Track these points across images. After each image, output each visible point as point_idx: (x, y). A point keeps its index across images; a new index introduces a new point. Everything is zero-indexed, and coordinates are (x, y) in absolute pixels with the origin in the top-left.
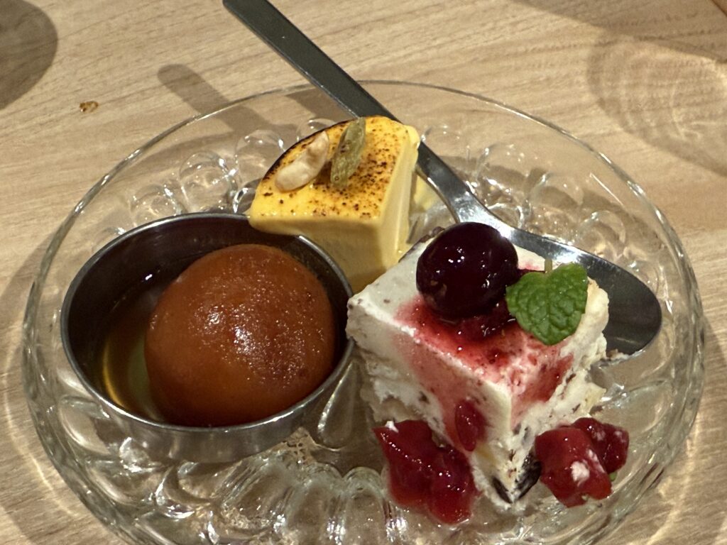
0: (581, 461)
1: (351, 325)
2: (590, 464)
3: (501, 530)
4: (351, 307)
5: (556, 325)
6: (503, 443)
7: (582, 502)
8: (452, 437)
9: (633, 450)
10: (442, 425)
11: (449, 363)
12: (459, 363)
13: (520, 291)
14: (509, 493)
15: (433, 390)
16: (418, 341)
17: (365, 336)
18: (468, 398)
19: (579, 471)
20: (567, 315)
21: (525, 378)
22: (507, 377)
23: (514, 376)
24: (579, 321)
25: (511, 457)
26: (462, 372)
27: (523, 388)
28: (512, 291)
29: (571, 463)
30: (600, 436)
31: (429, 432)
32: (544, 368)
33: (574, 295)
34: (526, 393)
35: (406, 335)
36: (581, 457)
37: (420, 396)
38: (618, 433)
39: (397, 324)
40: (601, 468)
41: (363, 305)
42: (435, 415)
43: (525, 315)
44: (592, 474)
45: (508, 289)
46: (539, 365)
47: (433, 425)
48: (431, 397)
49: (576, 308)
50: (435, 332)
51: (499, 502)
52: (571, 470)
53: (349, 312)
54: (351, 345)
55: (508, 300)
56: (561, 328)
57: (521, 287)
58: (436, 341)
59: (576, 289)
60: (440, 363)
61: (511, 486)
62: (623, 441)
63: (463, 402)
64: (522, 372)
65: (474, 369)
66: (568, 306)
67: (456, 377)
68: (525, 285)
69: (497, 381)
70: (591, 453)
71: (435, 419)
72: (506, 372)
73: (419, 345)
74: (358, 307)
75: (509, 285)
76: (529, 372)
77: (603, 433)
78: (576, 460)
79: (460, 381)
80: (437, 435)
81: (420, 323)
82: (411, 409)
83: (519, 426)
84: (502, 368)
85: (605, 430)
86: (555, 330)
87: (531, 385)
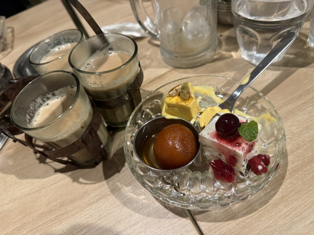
0: (260, 165)
1: (200, 140)
2: (262, 165)
3: (242, 183)
4: (200, 136)
5: (252, 137)
6: (241, 163)
7: (261, 174)
8: (228, 163)
9: (271, 160)
10: (225, 160)
11: (227, 147)
12: (229, 147)
13: (242, 129)
14: (244, 174)
15: (222, 153)
16: (218, 143)
17: (204, 142)
18: (232, 155)
19: (260, 167)
20: (254, 134)
21: (245, 149)
22: (241, 149)
23: (243, 148)
24: (257, 135)
25: (244, 167)
26: (230, 149)
27: (245, 151)
28: (240, 129)
29: (258, 166)
30: (263, 158)
31: (222, 162)
32: (249, 145)
33: (255, 129)
34: (246, 152)
35: (215, 141)
36: (260, 164)
37: (219, 154)
38: (267, 157)
39: (212, 139)
40: (265, 166)
41: (203, 135)
42: (223, 158)
43: (244, 135)
44: (263, 167)
45: (238, 128)
46: (248, 145)
47: (223, 160)
48: (222, 154)
49: (256, 132)
50: (222, 140)
51: (241, 176)
52: (258, 167)
53: (199, 137)
54: (201, 144)
55: (239, 131)
56: (253, 138)
57: (242, 128)
58: (222, 142)
59: (255, 128)
60: (224, 147)
61: (244, 172)
62: (269, 158)
63: (231, 155)
64: (244, 147)
65: (233, 148)
66: (254, 132)
67: (229, 150)
68: (243, 128)
69: (239, 151)
70: (262, 163)
71: (223, 159)
72: (241, 148)
73: (219, 144)
74: (202, 136)
75: (239, 127)
76: (246, 147)
77: (264, 157)
78: (259, 165)
79: (230, 151)
80: (224, 162)
81: (218, 138)
82: (217, 157)
83: (245, 159)
84: (240, 147)
85: (265, 157)
86: (251, 138)
87: (247, 150)
